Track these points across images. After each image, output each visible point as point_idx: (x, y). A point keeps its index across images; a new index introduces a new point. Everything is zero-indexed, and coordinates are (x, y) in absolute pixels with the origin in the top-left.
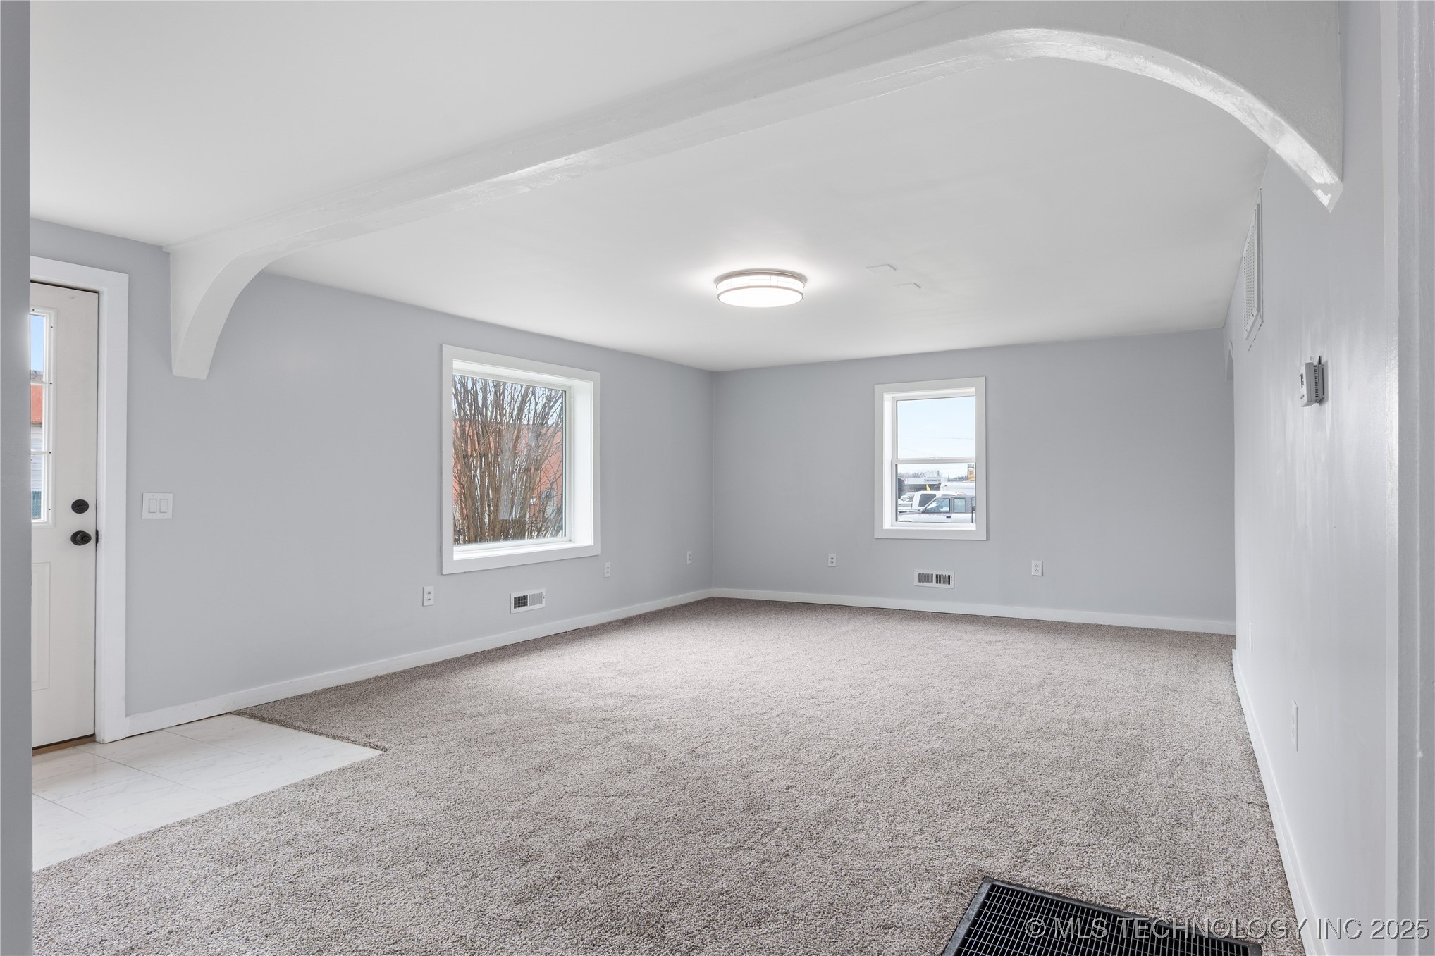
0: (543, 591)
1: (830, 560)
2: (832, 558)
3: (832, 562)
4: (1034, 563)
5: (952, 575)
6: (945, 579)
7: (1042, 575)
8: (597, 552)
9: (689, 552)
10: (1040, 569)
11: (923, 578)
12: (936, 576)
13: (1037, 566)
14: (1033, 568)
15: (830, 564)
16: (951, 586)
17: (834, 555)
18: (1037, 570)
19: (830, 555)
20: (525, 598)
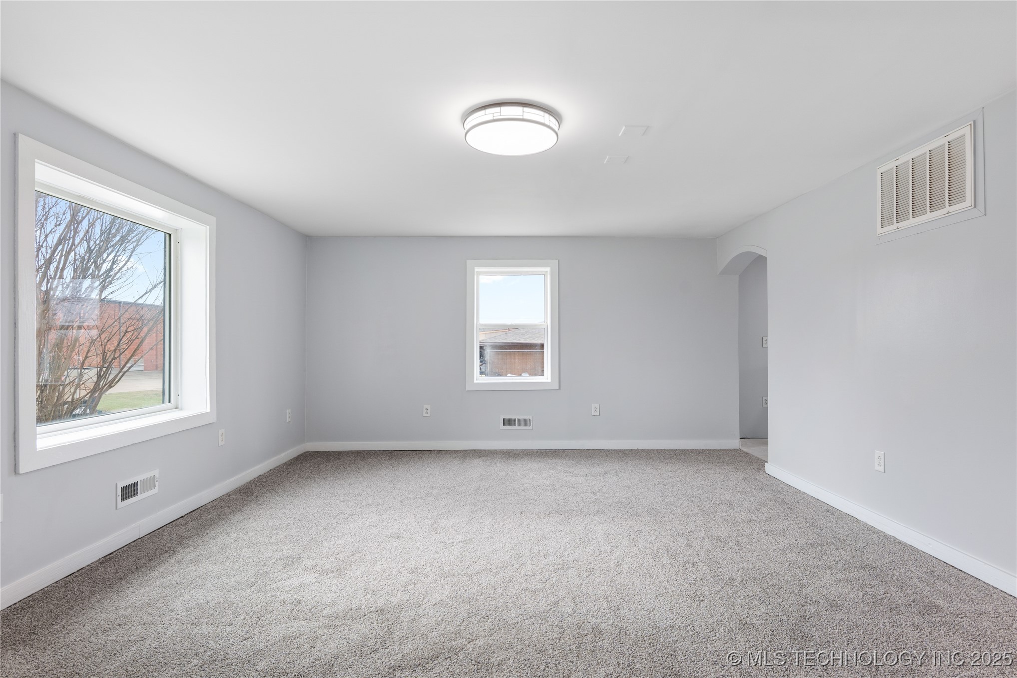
0: (156, 473)
1: (425, 411)
2: (427, 409)
3: (427, 413)
4: (593, 406)
5: (531, 419)
6: (526, 422)
7: (600, 415)
8: (213, 419)
9: (289, 411)
10: (598, 410)
11: (508, 422)
12: (518, 419)
13: (596, 408)
14: (593, 410)
15: (425, 415)
16: (530, 427)
17: (429, 407)
18: (596, 411)
19: (425, 406)
20: (135, 485)
